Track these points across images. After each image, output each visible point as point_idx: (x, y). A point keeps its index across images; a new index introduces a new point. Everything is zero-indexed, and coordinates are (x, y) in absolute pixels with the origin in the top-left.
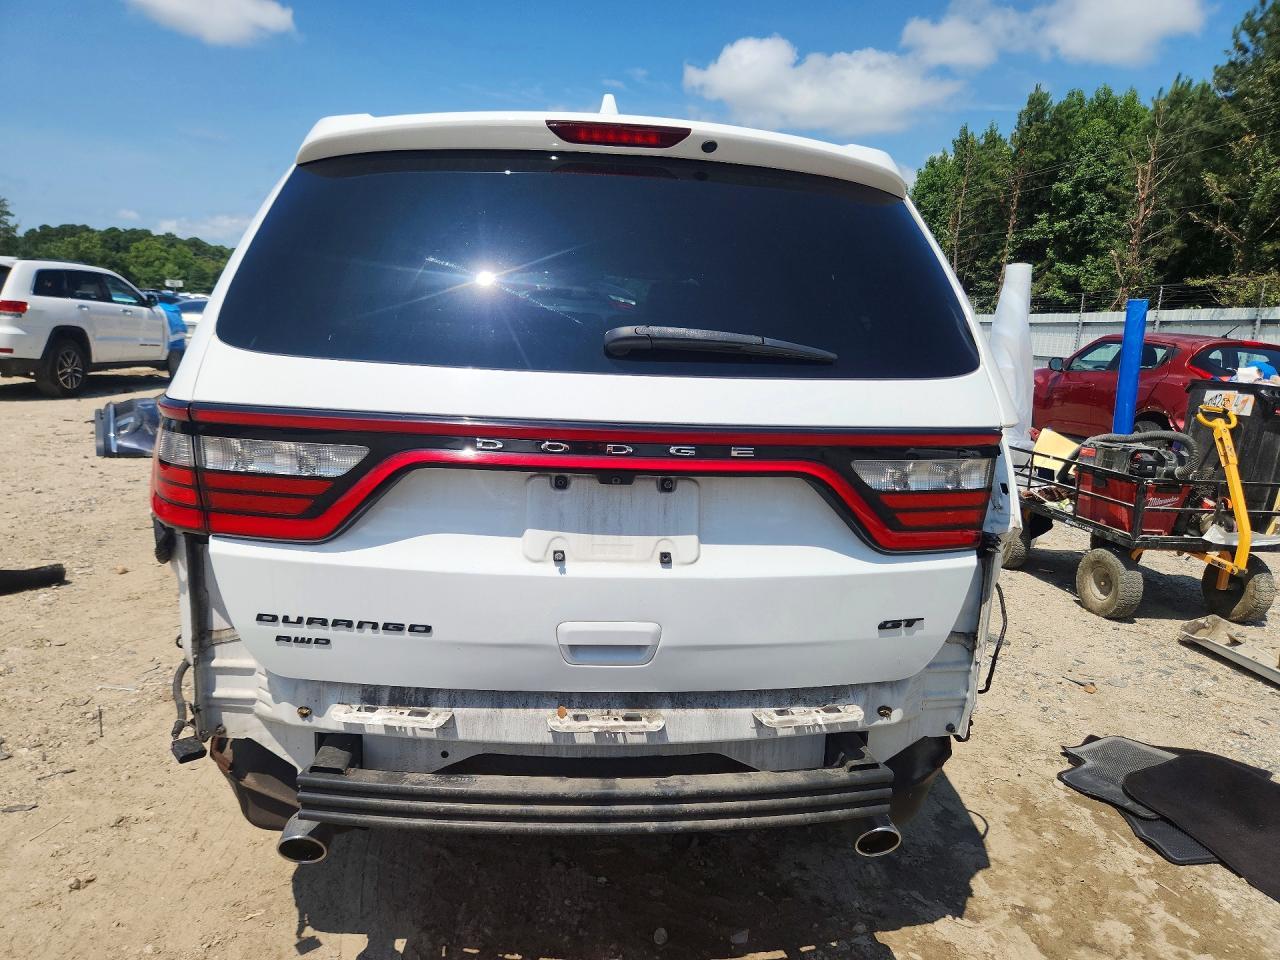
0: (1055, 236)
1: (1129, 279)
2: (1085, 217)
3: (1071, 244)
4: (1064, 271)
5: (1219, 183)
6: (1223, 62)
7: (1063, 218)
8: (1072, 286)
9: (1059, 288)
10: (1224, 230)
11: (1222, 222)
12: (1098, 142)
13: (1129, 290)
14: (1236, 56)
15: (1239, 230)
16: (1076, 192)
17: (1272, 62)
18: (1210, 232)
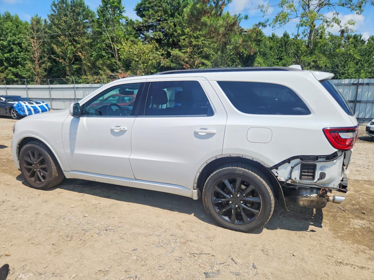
0: (6, 59)
1: (38, 73)
2: (15, 53)
3: (12, 61)
4: (12, 70)
5: (58, 48)
6: (50, 14)
7: (7, 53)
8: (16, 75)
9: (12, 75)
10: (63, 61)
11: (61, 59)
12: (12, 30)
13: (39, 77)
14: (53, 13)
15: (66, 61)
16: (9, 45)
17: (64, 17)
18: (59, 61)
